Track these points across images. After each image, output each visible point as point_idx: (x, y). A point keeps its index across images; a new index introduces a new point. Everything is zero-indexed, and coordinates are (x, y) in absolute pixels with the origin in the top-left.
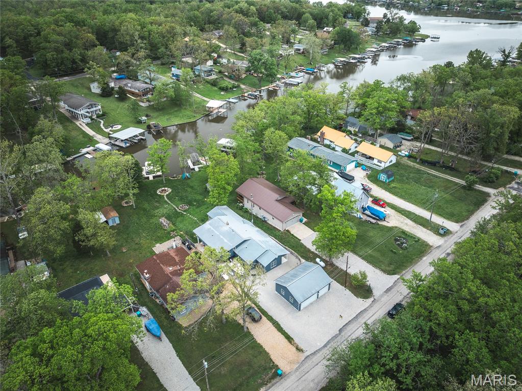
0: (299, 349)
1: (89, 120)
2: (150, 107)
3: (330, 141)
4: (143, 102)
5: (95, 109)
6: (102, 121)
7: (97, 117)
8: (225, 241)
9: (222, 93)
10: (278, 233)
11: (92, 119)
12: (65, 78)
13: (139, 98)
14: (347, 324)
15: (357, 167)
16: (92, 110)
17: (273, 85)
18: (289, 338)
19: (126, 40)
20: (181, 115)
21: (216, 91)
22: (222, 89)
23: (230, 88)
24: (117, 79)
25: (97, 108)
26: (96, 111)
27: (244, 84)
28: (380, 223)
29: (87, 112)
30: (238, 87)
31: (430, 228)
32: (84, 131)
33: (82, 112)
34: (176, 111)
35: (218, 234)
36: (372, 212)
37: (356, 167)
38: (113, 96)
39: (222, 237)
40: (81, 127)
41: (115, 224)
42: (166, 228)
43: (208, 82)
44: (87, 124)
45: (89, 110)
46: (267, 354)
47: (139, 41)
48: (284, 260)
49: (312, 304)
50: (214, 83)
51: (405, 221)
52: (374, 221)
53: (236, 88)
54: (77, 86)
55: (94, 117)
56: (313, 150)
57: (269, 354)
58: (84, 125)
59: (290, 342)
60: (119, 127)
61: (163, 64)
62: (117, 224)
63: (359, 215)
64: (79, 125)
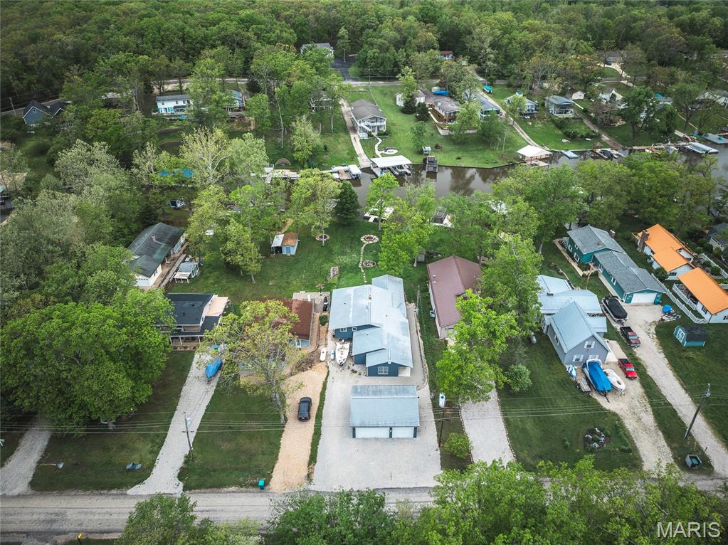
0: (309, 477)
1: (365, 136)
2: (448, 139)
3: (652, 252)
4: (442, 129)
5: (378, 124)
6: (380, 141)
7: (378, 135)
8: (351, 315)
9: (564, 141)
10: (434, 339)
11: (370, 135)
12: (380, 82)
13: (441, 123)
14: (391, 488)
15: (659, 303)
16: (375, 124)
17: (656, 147)
18: (313, 459)
19: (474, 47)
20: (480, 156)
21: (558, 136)
22: (567, 135)
23: (582, 137)
24: (436, 94)
25: (382, 124)
26: (379, 127)
27: (610, 135)
28: (595, 396)
29: (368, 126)
30: (598, 137)
31: (674, 445)
32: (353, 147)
33: (362, 125)
34: (478, 150)
35: (352, 304)
36: (592, 374)
37: (656, 303)
38: (414, 115)
39: (351, 310)
40: (353, 141)
41: (289, 255)
42: (328, 279)
43: (553, 121)
44: (362, 141)
45: (370, 124)
46: (275, 458)
47: (489, 50)
48: (406, 374)
49: (377, 439)
50: (561, 125)
51: (643, 414)
52: (585, 387)
53: (591, 137)
54: (385, 95)
55: (375, 134)
56: (601, 253)
57: (277, 460)
58: (358, 140)
59: (309, 464)
60: (396, 151)
61: (509, 86)
62: (291, 255)
63: (571, 369)
64: (352, 138)
